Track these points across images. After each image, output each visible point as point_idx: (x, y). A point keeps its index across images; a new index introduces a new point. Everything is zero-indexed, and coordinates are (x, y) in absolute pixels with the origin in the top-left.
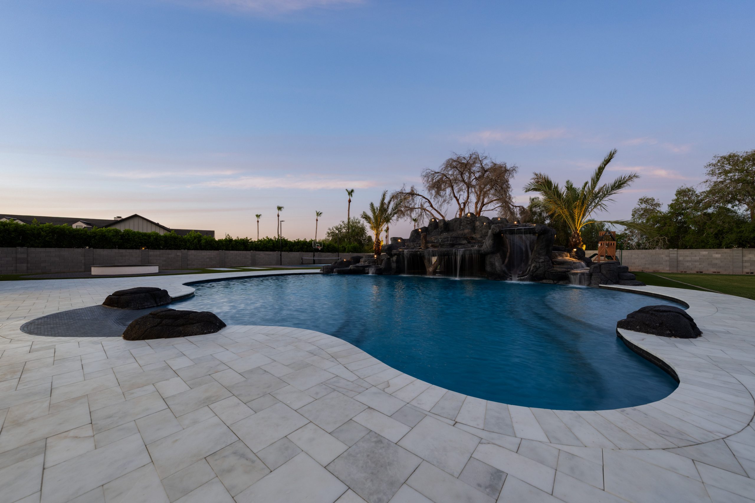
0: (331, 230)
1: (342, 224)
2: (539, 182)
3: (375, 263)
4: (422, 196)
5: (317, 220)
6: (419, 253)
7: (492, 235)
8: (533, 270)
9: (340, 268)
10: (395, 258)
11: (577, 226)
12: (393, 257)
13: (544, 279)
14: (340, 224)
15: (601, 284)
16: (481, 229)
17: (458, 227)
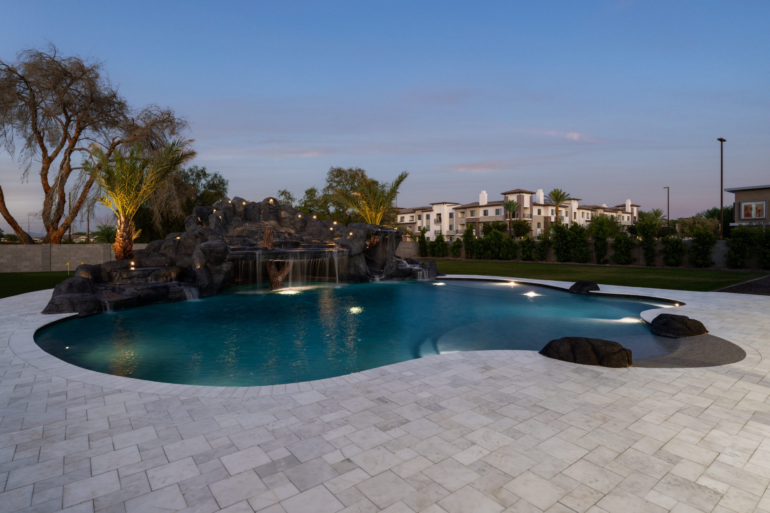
8: (388, 270)
10: (226, 266)
12: (223, 264)
15: (436, 276)
16: (292, 222)
17: (258, 216)
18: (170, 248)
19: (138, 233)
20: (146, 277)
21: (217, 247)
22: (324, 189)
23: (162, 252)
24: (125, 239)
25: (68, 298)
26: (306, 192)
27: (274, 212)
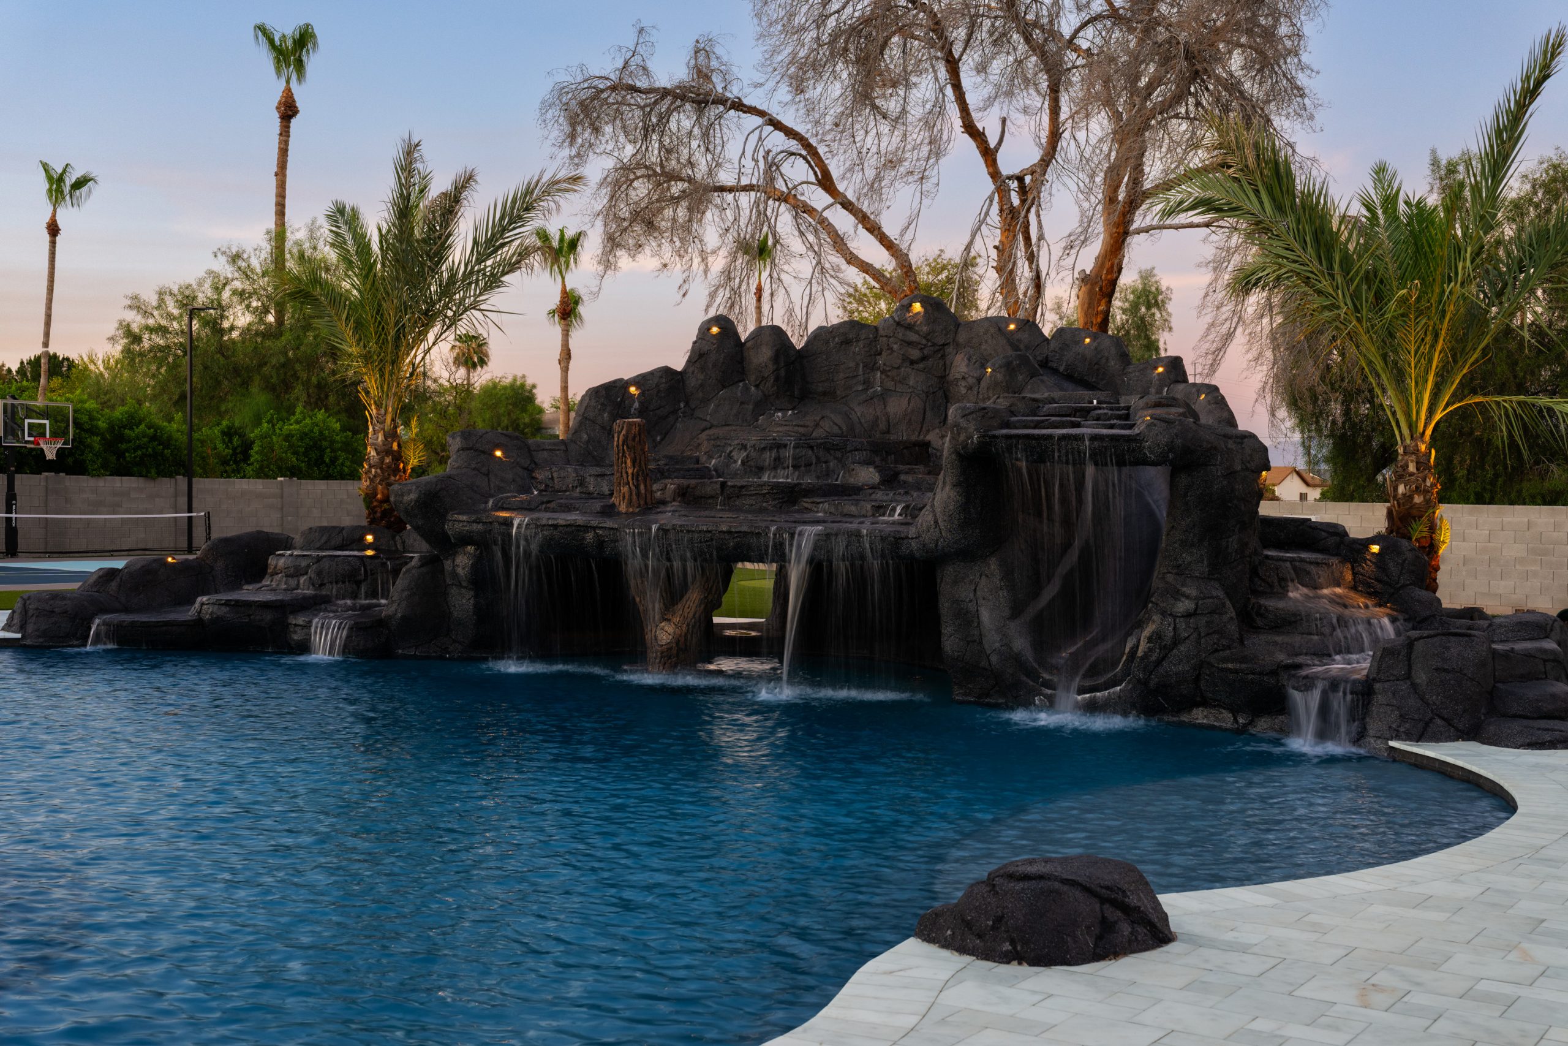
0: (146, 314)
1: (225, 269)
2: (1229, 167)
3: (358, 583)
4: (761, 113)
5: (53, 230)
6: (590, 536)
7: (954, 456)
8: (1146, 655)
9: (138, 610)
10: (462, 562)
11: (1418, 413)
12: (455, 554)
13: (1197, 705)
14: (210, 272)
15: (1398, 738)
17: (861, 378)
21: (402, 495)
27: (924, 358)
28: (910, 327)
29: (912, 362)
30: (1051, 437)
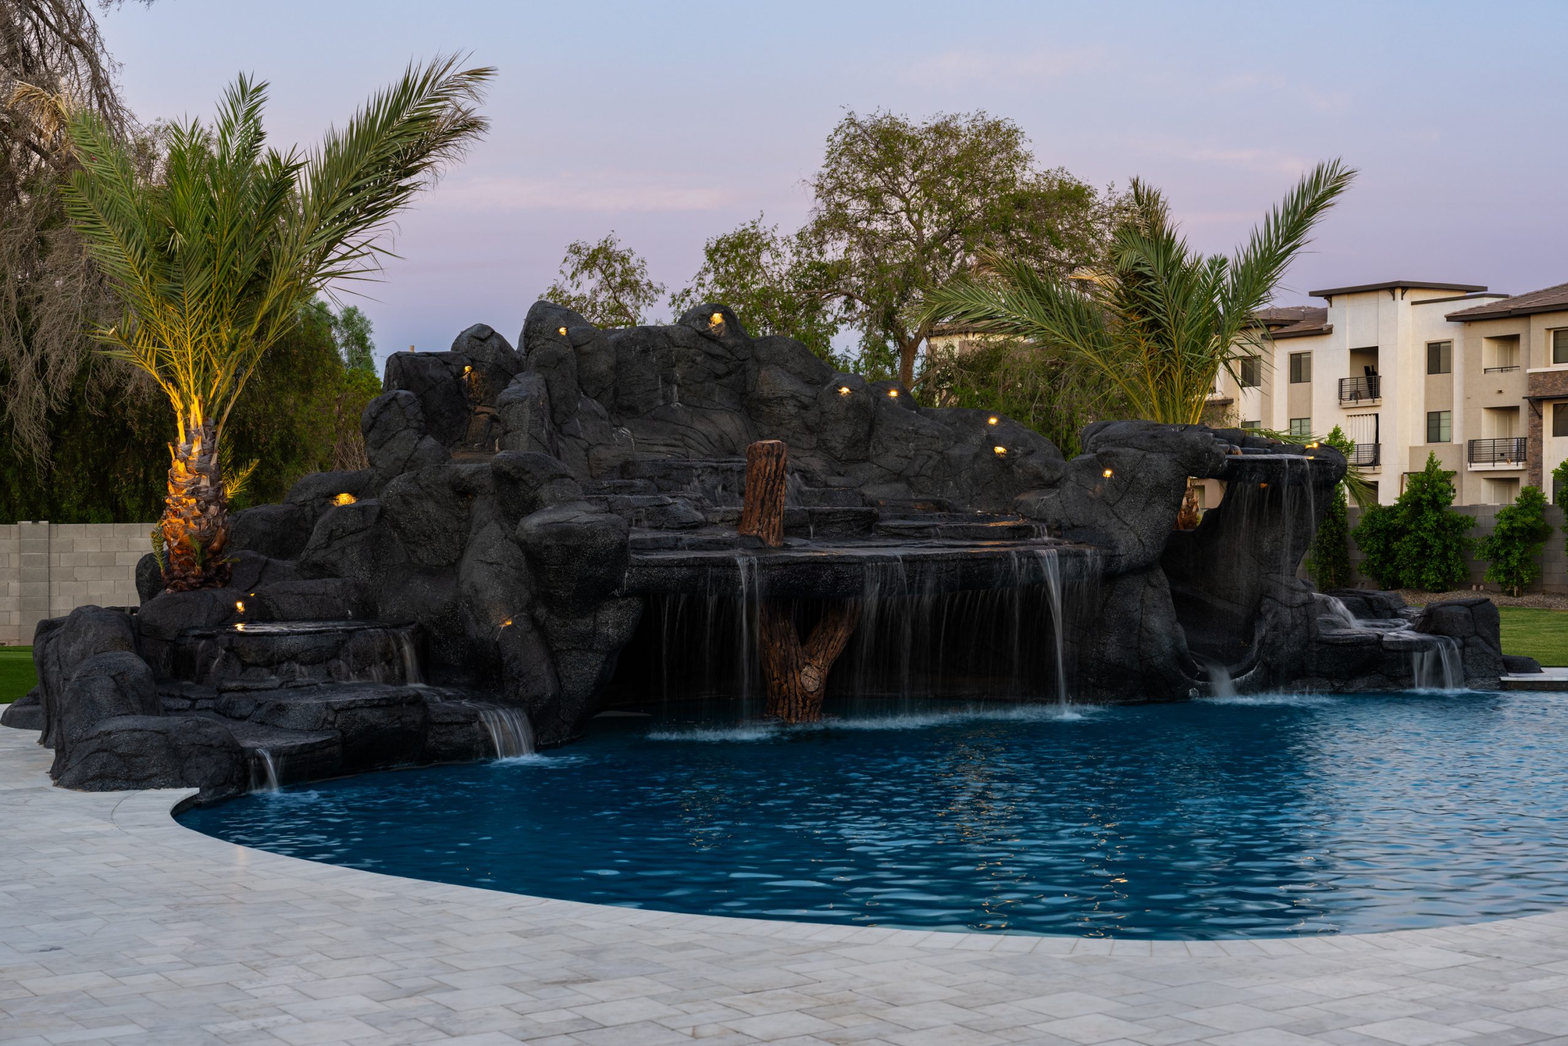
8: (1273, 642)
15: (1502, 675)
16: (811, 417)
17: (660, 392)
18: (349, 539)
19: (244, 474)
20: (327, 660)
21: (594, 536)
22: (800, 236)
23: (317, 557)
24: (208, 503)
25: (158, 732)
26: (711, 253)
27: (730, 373)
28: (712, 338)
29: (718, 377)
30: (1280, 461)
